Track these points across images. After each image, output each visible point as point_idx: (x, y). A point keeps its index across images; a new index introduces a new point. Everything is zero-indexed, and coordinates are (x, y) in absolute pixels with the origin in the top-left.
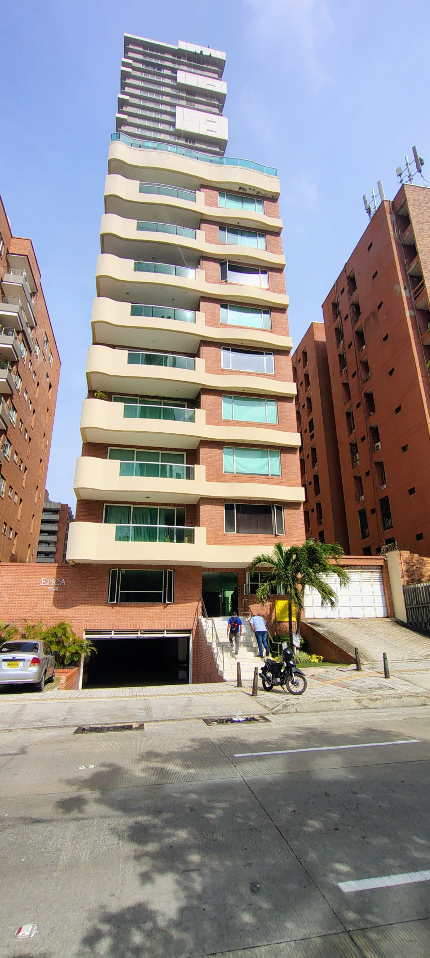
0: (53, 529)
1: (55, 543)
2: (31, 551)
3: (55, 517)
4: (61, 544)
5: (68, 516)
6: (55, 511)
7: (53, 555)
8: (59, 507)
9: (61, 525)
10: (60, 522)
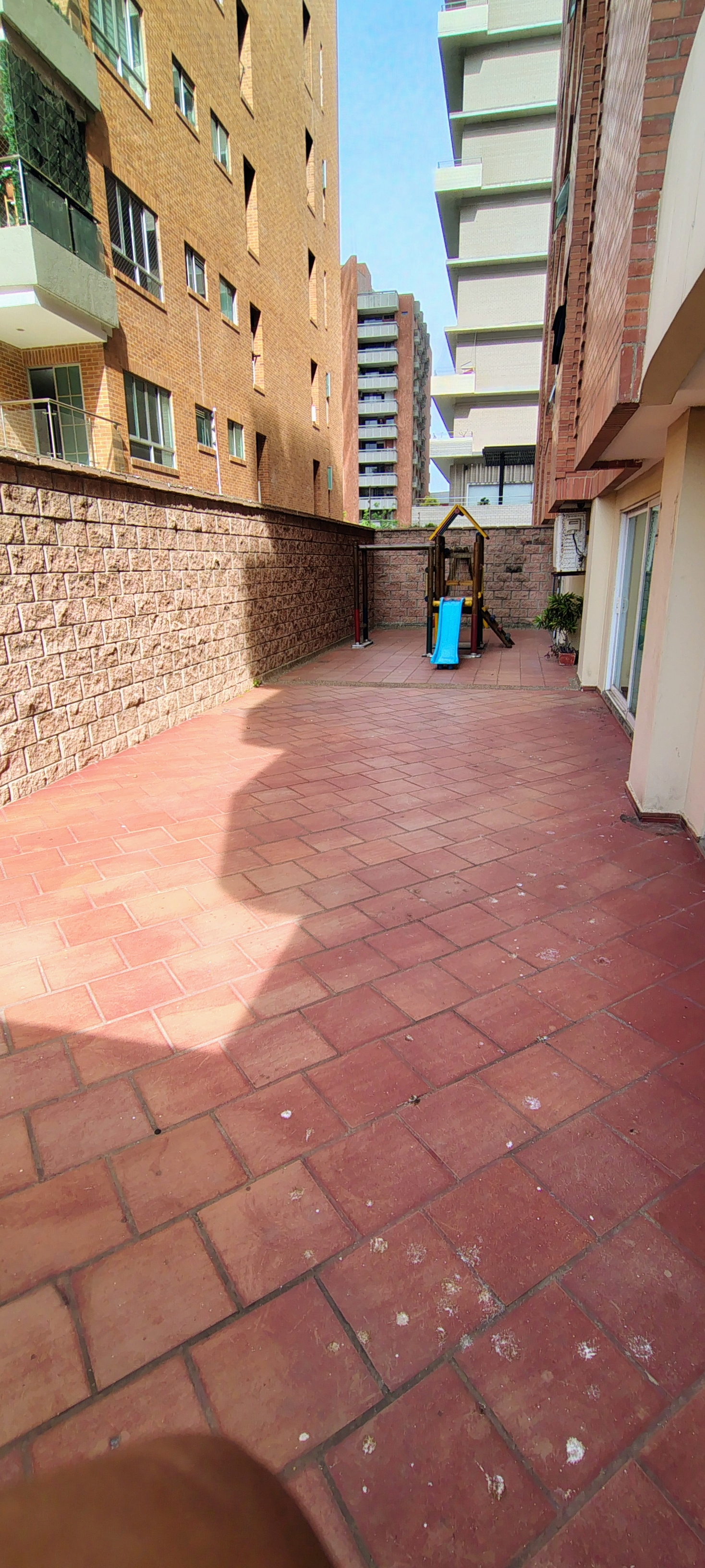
0: (388, 361)
1: (395, 392)
2: (323, 387)
3: (387, 330)
4: (408, 393)
5: (415, 327)
6: (388, 317)
7: (393, 420)
8: (396, 305)
9: (402, 348)
10: (400, 342)
